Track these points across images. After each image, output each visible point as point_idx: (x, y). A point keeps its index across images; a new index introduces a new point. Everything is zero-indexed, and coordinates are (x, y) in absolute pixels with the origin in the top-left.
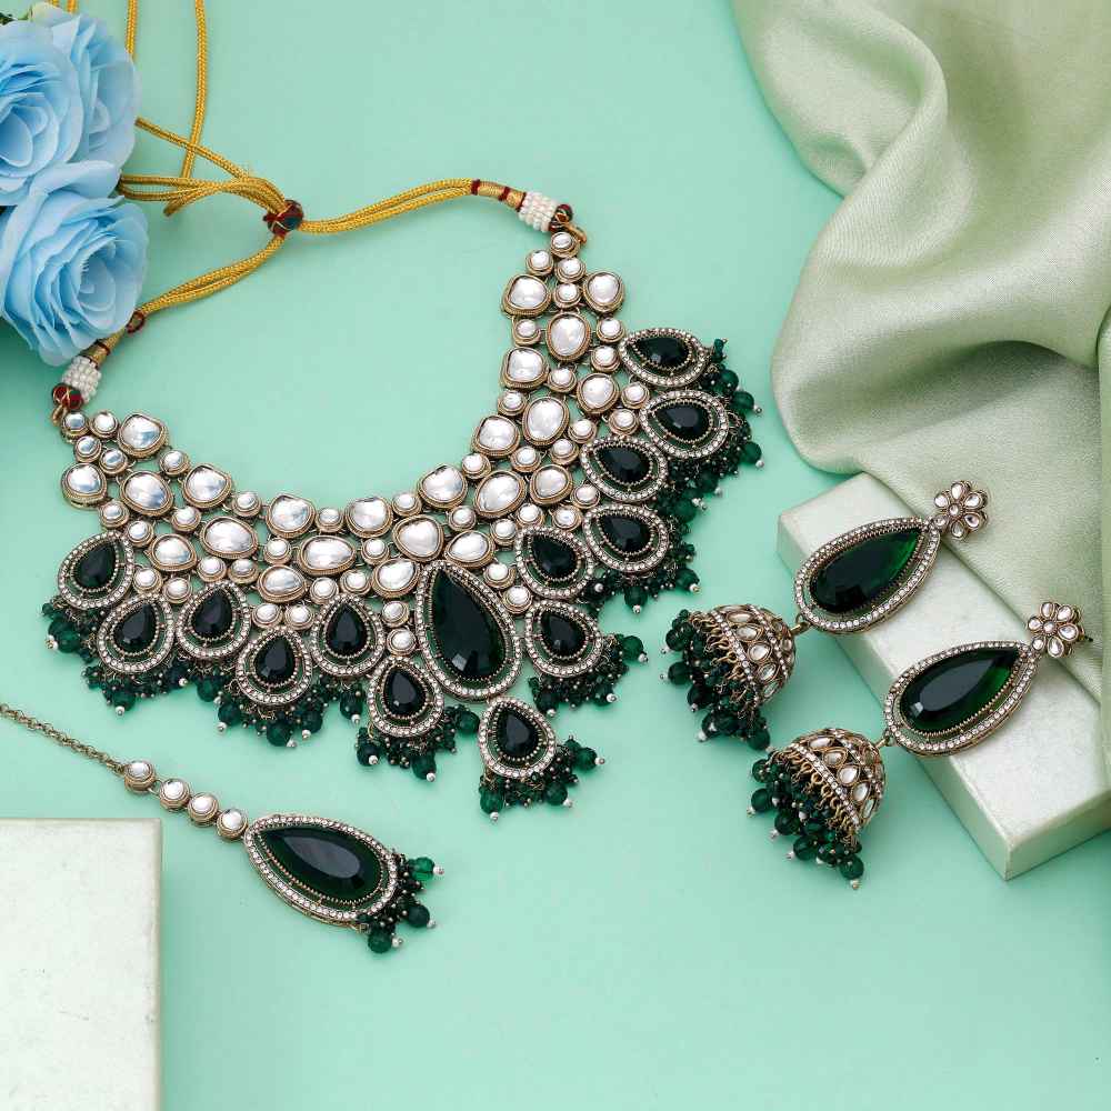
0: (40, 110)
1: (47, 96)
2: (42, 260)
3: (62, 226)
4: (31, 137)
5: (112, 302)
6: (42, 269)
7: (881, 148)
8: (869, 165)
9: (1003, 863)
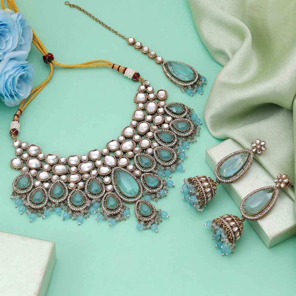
0: (8, 34)
1: (9, 30)
2: (7, 76)
3: (13, 68)
4: (5, 41)
5: (25, 90)
6: (7, 78)
7: (234, 53)
8: (230, 57)
9: (268, 243)
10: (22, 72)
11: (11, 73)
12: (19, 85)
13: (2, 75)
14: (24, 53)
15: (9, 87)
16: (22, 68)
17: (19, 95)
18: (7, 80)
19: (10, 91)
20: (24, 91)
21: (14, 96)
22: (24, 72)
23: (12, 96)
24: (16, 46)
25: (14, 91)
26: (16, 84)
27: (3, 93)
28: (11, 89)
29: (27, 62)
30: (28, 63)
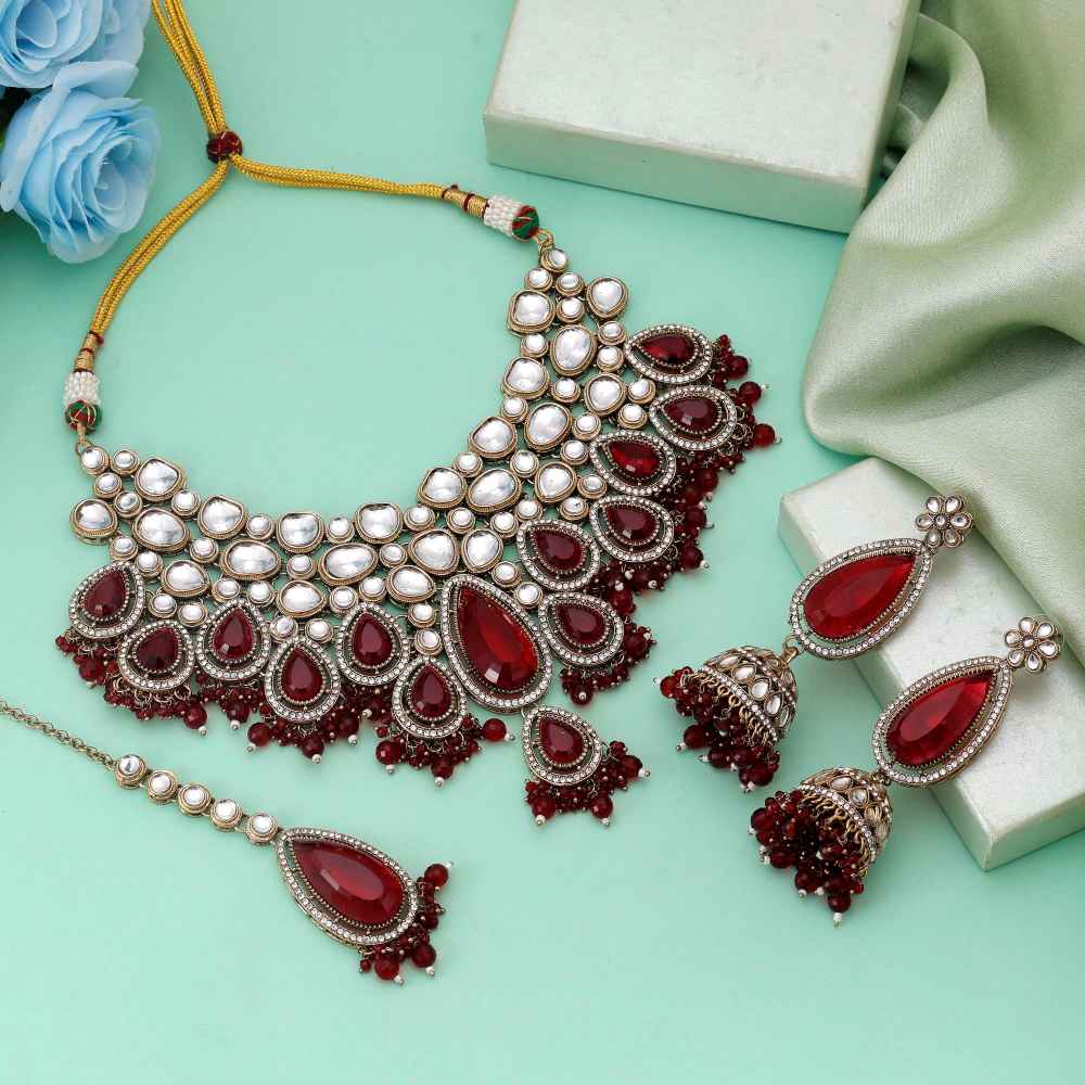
10: (117, 137)
11: (80, 140)
12: (105, 187)
13: (48, 144)
14: (120, 66)
15: (70, 194)
16: (116, 122)
17: (103, 220)
18: (63, 165)
19: (74, 205)
20: (119, 208)
21: (87, 223)
22: (122, 140)
23: (77, 224)
24: (93, 38)
25: (87, 208)
26: (96, 181)
27: (49, 215)
28: (76, 199)
29: (131, 102)
30: (137, 106)
